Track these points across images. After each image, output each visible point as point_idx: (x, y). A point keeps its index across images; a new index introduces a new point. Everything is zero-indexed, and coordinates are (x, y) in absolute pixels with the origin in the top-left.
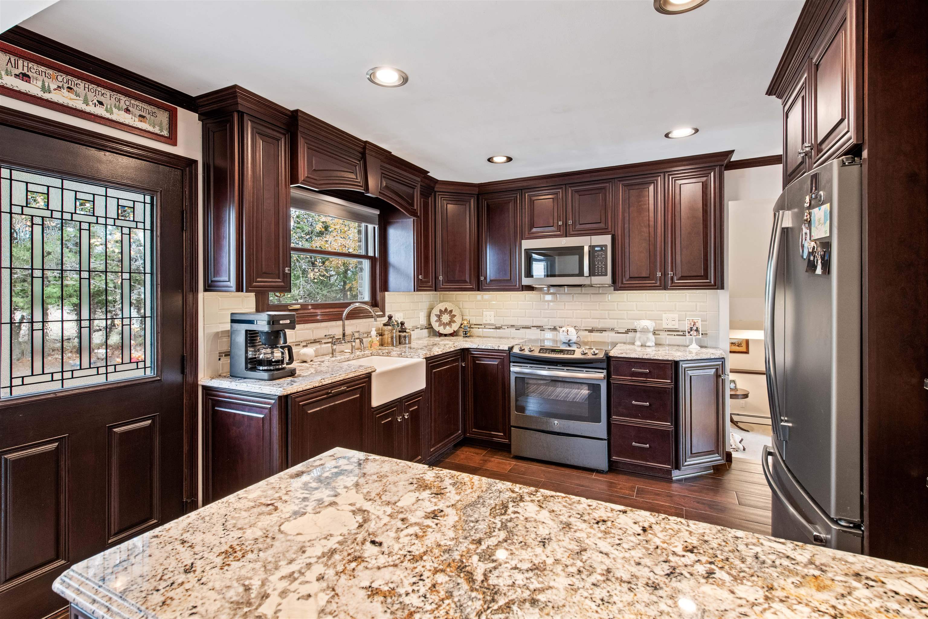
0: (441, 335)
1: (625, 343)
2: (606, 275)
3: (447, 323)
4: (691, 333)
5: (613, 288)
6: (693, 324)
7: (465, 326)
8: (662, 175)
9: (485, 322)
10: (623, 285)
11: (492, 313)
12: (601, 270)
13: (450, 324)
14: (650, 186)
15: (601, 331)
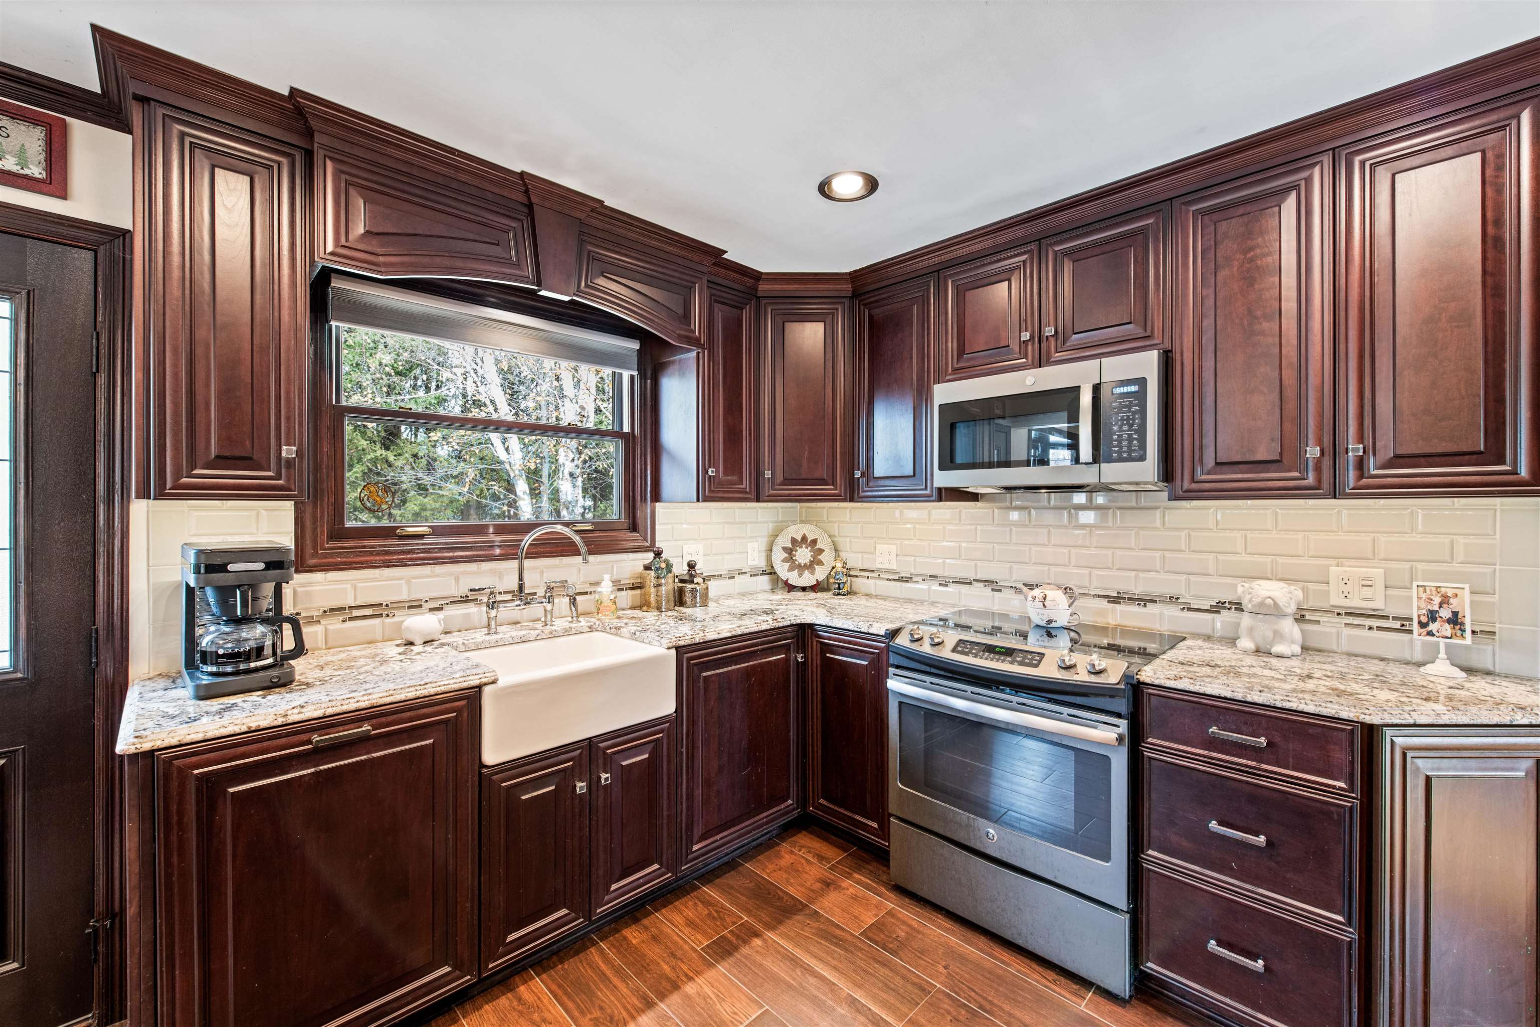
0: (791, 588)
1: (1208, 638)
2: (1142, 458)
3: (805, 565)
4: (1433, 627)
5: (1165, 495)
6: (1437, 600)
7: (836, 573)
8: (1327, 160)
9: (879, 566)
10: (1194, 486)
11: (893, 548)
12: (1129, 446)
13: (810, 567)
14: (1283, 200)
15: (1144, 601)
